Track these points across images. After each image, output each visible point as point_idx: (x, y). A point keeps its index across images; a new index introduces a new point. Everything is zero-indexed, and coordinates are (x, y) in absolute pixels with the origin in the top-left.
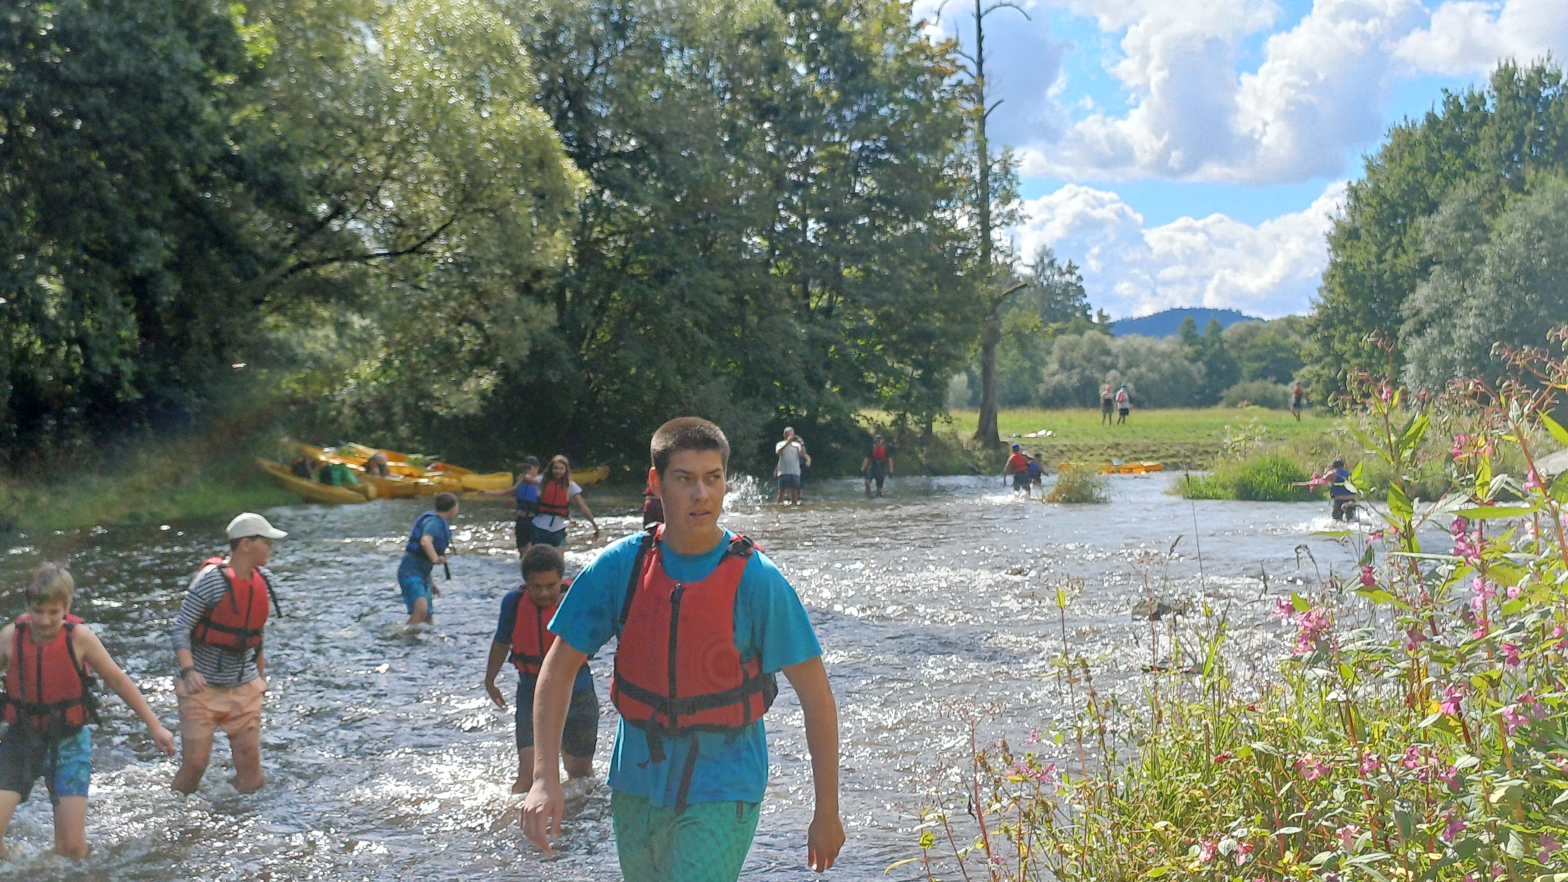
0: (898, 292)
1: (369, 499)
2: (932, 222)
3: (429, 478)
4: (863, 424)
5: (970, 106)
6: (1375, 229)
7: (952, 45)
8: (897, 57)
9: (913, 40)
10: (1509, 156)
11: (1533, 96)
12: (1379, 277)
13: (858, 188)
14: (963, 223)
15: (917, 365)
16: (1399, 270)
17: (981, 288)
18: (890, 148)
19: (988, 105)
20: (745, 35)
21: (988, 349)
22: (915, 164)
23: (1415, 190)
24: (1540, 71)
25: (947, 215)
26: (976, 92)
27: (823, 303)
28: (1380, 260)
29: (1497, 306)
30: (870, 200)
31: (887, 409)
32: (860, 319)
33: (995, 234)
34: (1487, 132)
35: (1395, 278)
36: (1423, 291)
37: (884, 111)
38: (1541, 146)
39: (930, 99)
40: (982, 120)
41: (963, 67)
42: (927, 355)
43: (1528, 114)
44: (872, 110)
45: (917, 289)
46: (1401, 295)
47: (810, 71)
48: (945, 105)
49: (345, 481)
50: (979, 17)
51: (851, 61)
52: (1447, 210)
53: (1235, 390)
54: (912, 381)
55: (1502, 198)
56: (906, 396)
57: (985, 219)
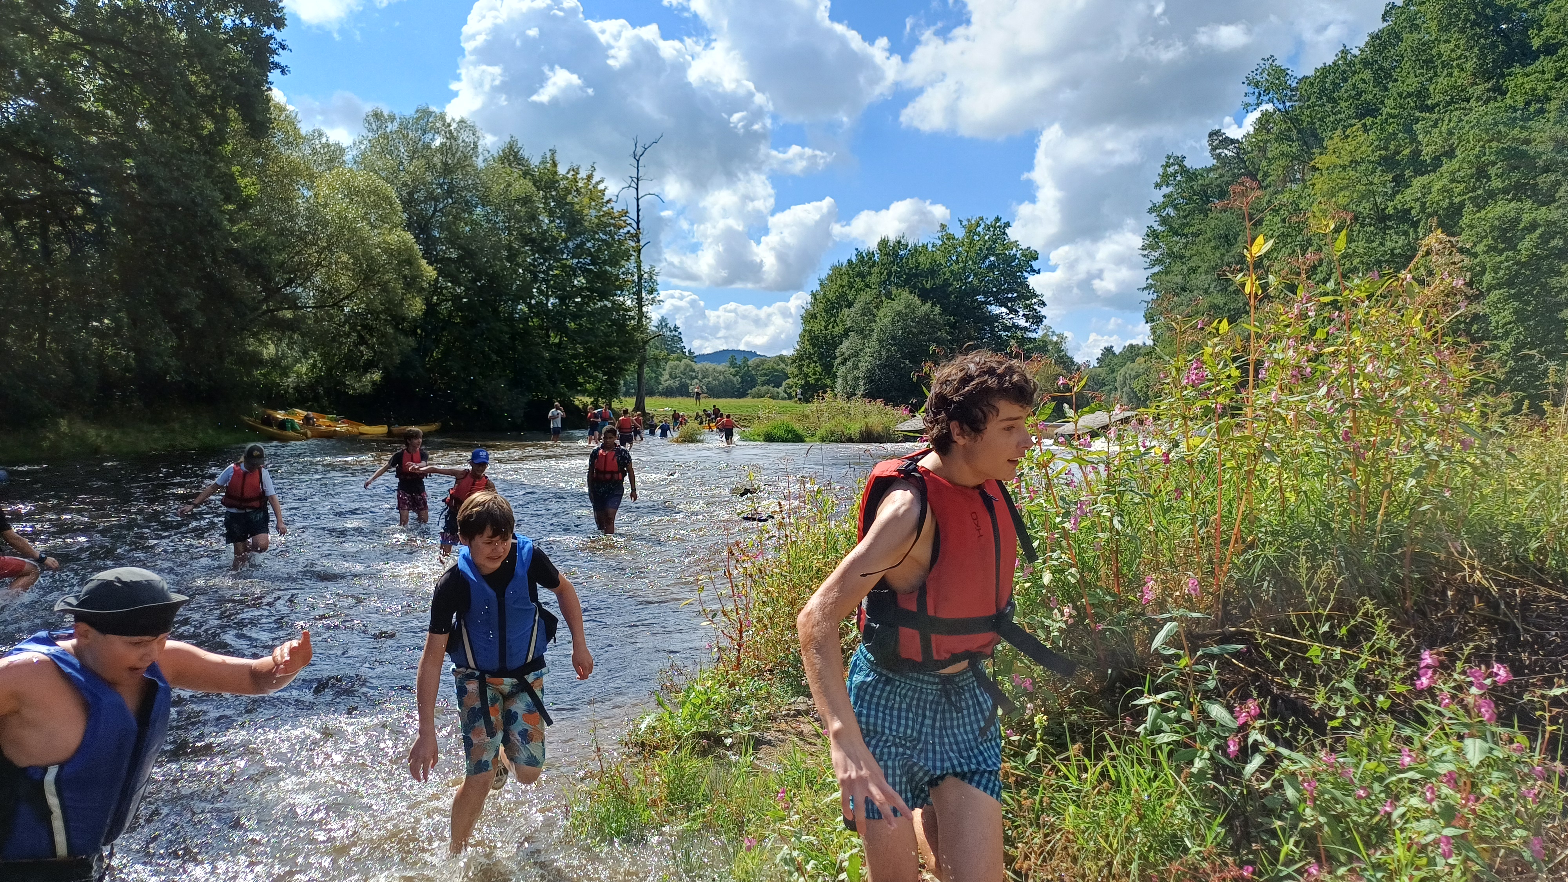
0: (596, 337)
1: (308, 438)
2: (613, 302)
3: (342, 427)
4: (577, 403)
5: (633, 244)
6: (824, 314)
7: (625, 213)
8: (596, 217)
9: (605, 209)
10: (885, 282)
11: (896, 254)
12: (826, 337)
13: (576, 282)
14: (629, 303)
15: (604, 374)
16: (834, 334)
17: (638, 336)
18: (593, 263)
19: (642, 243)
20: (517, 200)
21: (640, 366)
22: (606, 271)
23: (843, 296)
24: (899, 242)
25: (621, 299)
26: (636, 237)
27: (557, 341)
28: (826, 329)
29: (879, 352)
30: (581, 289)
31: (590, 395)
32: (576, 350)
33: (644, 309)
34: (875, 270)
35: (833, 338)
36: (846, 344)
37: (589, 245)
38: (898, 278)
39: (613, 239)
40: (639, 251)
41: (630, 224)
42: (609, 369)
43: (893, 262)
44: (583, 243)
45: (605, 334)
46: (835, 346)
47: (551, 222)
48: (621, 243)
49: (293, 428)
50: (638, 200)
51: (574, 219)
52: (857, 306)
53: (755, 390)
54: (602, 381)
55: (882, 301)
56: (599, 389)
57: (640, 300)
